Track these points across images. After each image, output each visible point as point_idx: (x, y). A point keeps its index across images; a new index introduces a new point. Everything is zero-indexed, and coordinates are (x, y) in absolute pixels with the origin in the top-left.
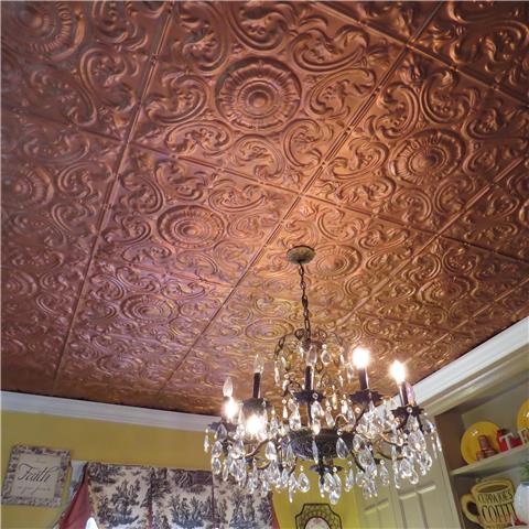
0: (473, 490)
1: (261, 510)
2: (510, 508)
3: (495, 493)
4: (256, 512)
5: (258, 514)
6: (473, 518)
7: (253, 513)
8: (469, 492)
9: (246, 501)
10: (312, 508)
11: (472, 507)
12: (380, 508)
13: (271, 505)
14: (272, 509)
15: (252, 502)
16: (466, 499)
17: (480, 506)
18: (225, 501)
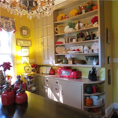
0: (58, 26)
1: (12, 26)
2: (63, 30)
3: (61, 27)
4: (11, 26)
5: (11, 27)
6: (56, 31)
7: (10, 26)
8: (57, 27)
9: (8, 23)
10: (24, 27)
11: (57, 29)
12: (38, 29)
13: (15, 25)
14: (15, 26)
15: (10, 24)
16: (56, 28)
17: (58, 29)
18: (3, 23)
